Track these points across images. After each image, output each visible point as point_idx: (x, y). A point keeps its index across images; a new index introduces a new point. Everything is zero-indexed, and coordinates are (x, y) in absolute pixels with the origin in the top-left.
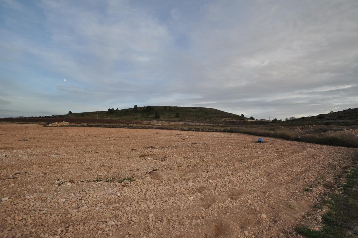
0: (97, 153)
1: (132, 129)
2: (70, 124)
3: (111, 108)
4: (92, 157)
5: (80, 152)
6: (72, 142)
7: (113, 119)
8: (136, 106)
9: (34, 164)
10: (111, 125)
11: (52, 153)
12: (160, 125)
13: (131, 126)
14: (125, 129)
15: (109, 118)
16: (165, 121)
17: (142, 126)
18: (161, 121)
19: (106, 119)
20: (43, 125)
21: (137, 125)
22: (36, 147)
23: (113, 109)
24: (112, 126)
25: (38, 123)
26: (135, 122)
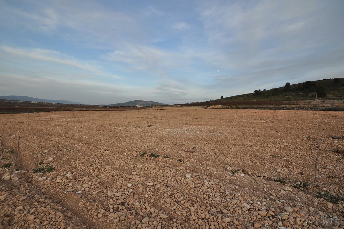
0: (258, 136)
2: (222, 106)
4: (255, 141)
5: (240, 133)
6: (228, 122)
7: (260, 100)
9: (204, 141)
10: (259, 106)
11: (216, 131)
13: (283, 107)
15: (255, 100)
19: (252, 101)
20: (205, 108)
21: (291, 106)
22: (204, 125)
24: (260, 107)
25: (202, 106)
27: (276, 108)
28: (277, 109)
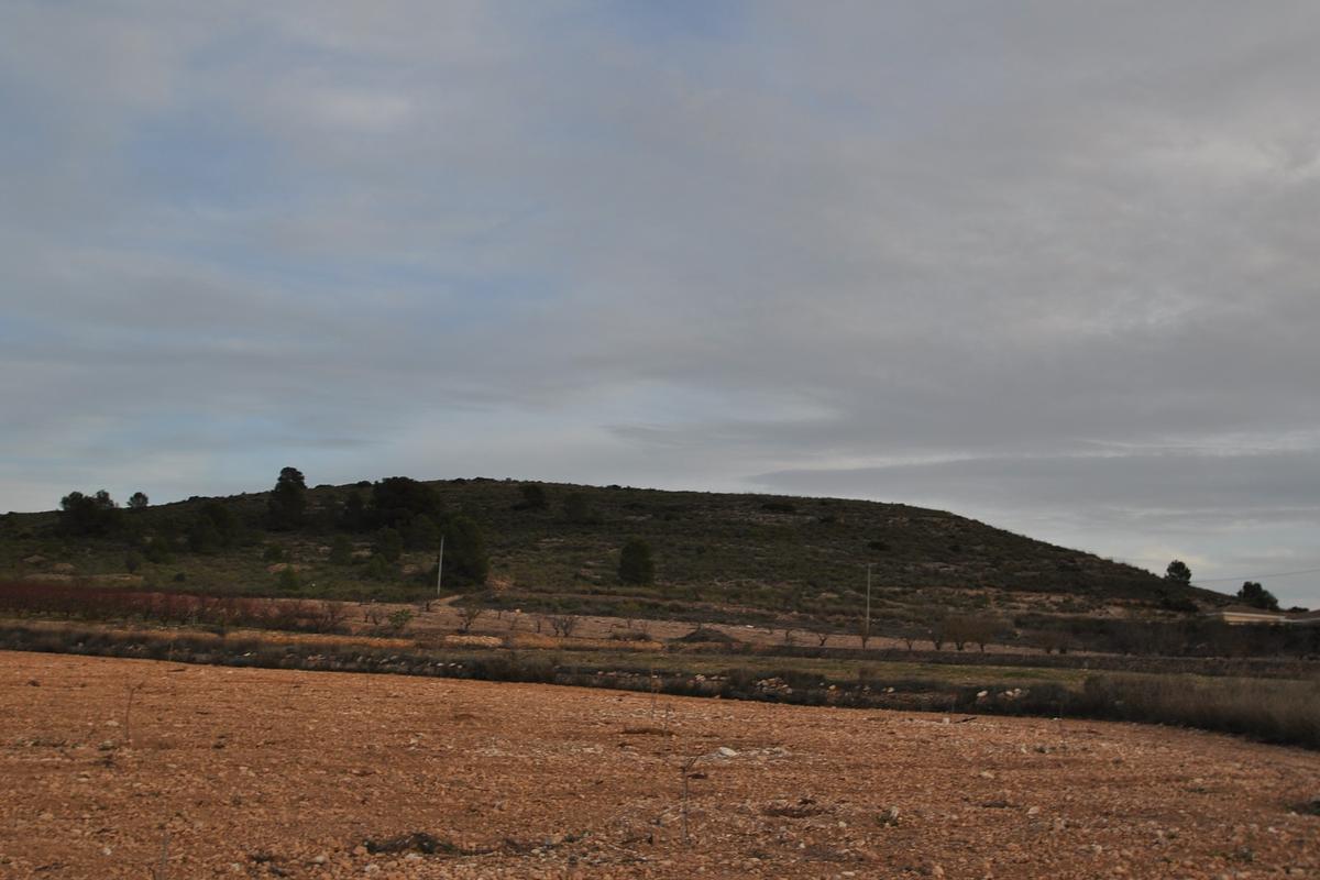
1: (250, 671)
3: (90, 491)
7: (102, 579)
8: (291, 478)
10: (82, 628)
12: (483, 640)
13: (242, 647)
14: (191, 668)
15: (62, 574)
16: (529, 607)
17: (334, 648)
18: (500, 604)
19: (42, 577)
21: (296, 637)
23: (103, 497)
24: (85, 638)
26: (273, 606)
27: (197, 650)
28: (203, 657)
